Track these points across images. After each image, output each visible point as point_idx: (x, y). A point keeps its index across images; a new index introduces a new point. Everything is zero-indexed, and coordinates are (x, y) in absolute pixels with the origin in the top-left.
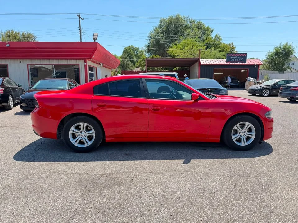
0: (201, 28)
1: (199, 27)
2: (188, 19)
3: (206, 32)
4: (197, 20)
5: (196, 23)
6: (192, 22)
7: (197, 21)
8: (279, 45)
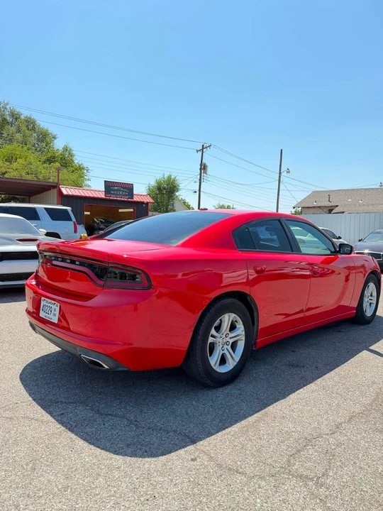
0: (34, 129)
1: (30, 127)
2: (8, 107)
3: (44, 137)
4: (25, 113)
5: (22, 117)
6: (16, 116)
7: (25, 115)
8: (161, 176)
